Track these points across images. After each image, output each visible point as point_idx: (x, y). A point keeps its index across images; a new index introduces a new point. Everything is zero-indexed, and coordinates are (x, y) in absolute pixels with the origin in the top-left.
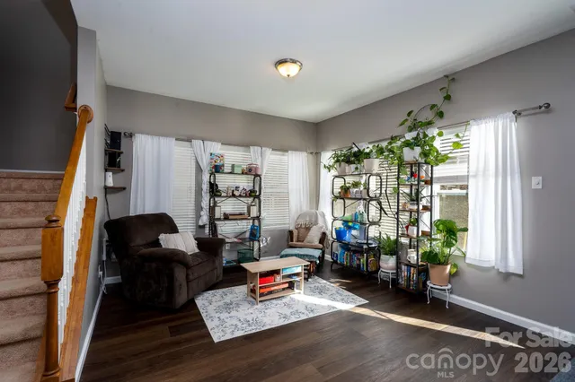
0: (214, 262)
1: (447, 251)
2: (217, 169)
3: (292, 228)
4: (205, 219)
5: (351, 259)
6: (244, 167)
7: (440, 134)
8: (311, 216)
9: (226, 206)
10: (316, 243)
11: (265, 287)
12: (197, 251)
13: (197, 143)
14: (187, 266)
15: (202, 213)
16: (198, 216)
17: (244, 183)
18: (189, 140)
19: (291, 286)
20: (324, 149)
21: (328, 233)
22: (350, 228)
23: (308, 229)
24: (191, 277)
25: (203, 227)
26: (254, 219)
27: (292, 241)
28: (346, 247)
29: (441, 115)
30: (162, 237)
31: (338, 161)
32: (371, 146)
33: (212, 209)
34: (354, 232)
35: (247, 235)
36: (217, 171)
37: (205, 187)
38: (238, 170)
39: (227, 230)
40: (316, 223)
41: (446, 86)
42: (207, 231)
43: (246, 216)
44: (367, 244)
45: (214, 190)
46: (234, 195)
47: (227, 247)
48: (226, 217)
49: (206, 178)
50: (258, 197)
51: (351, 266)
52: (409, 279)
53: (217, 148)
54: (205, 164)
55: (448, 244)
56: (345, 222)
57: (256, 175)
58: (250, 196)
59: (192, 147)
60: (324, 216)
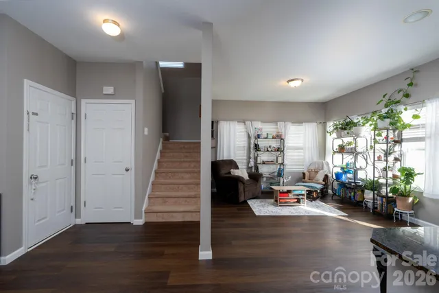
0: (256, 185)
1: (408, 187)
2: (259, 136)
3: (305, 171)
4: (252, 164)
5: (345, 192)
6: (275, 134)
7: (406, 109)
8: (318, 165)
9: (263, 157)
10: (321, 181)
11: (283, 199)
12: (248, 178)
13: (248, 123)
14: (244, 184)
15: (251, 160)
16: (249, 162)
17: (274, 144)
18: (244, 122)
19: (299, 201)
20: (329, 120)
21: (330, 175)
22: (345, 172)
23: (317, 172)
24: (246, 189)
25: (251, 167)
26: (280, 164)
27: (304, 178)
28: (343, 185)
29: (407, 96)
30: (232, 170)
31: (336, 128)
32: (360, 118)
33: (256, 158)
34: (349, 175)
35: (276, 174)
36: (259, 138)
37: (252, 146)
38: (270, 136)
39: (265, 170)
40: (323, 169)
41: (411, 76)
42: (253, 170)
43: (275, 162)
44: (355, 182)
45: (257, 147)
46: (268, 151)
47: (265, 179)
48: (264, 163)
49: (253, 141)
50: (283, 151)
51: (345, 197)
52: (382, 205)
53: (258, 125)
54: (252, 134)
55: (408, 183)
56: (342, 168)
57: (282, 139)
58: (278, 151)
59: (245, 125)
60: (328, 164)
